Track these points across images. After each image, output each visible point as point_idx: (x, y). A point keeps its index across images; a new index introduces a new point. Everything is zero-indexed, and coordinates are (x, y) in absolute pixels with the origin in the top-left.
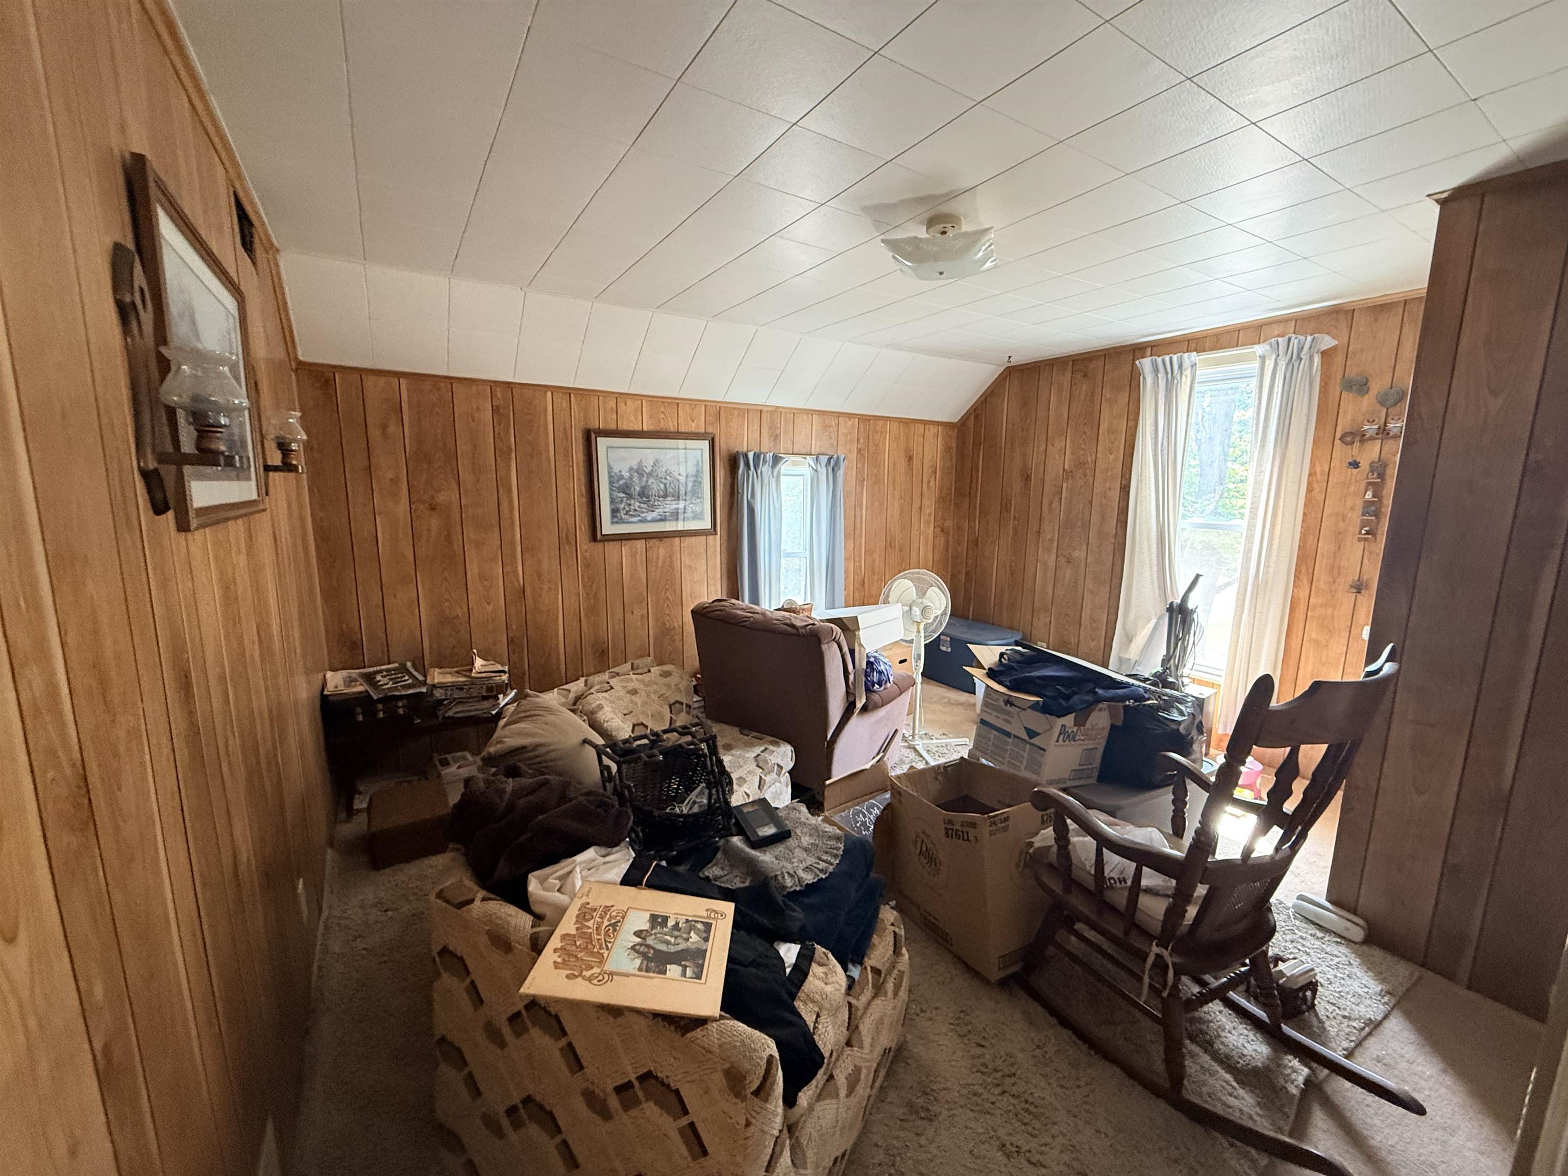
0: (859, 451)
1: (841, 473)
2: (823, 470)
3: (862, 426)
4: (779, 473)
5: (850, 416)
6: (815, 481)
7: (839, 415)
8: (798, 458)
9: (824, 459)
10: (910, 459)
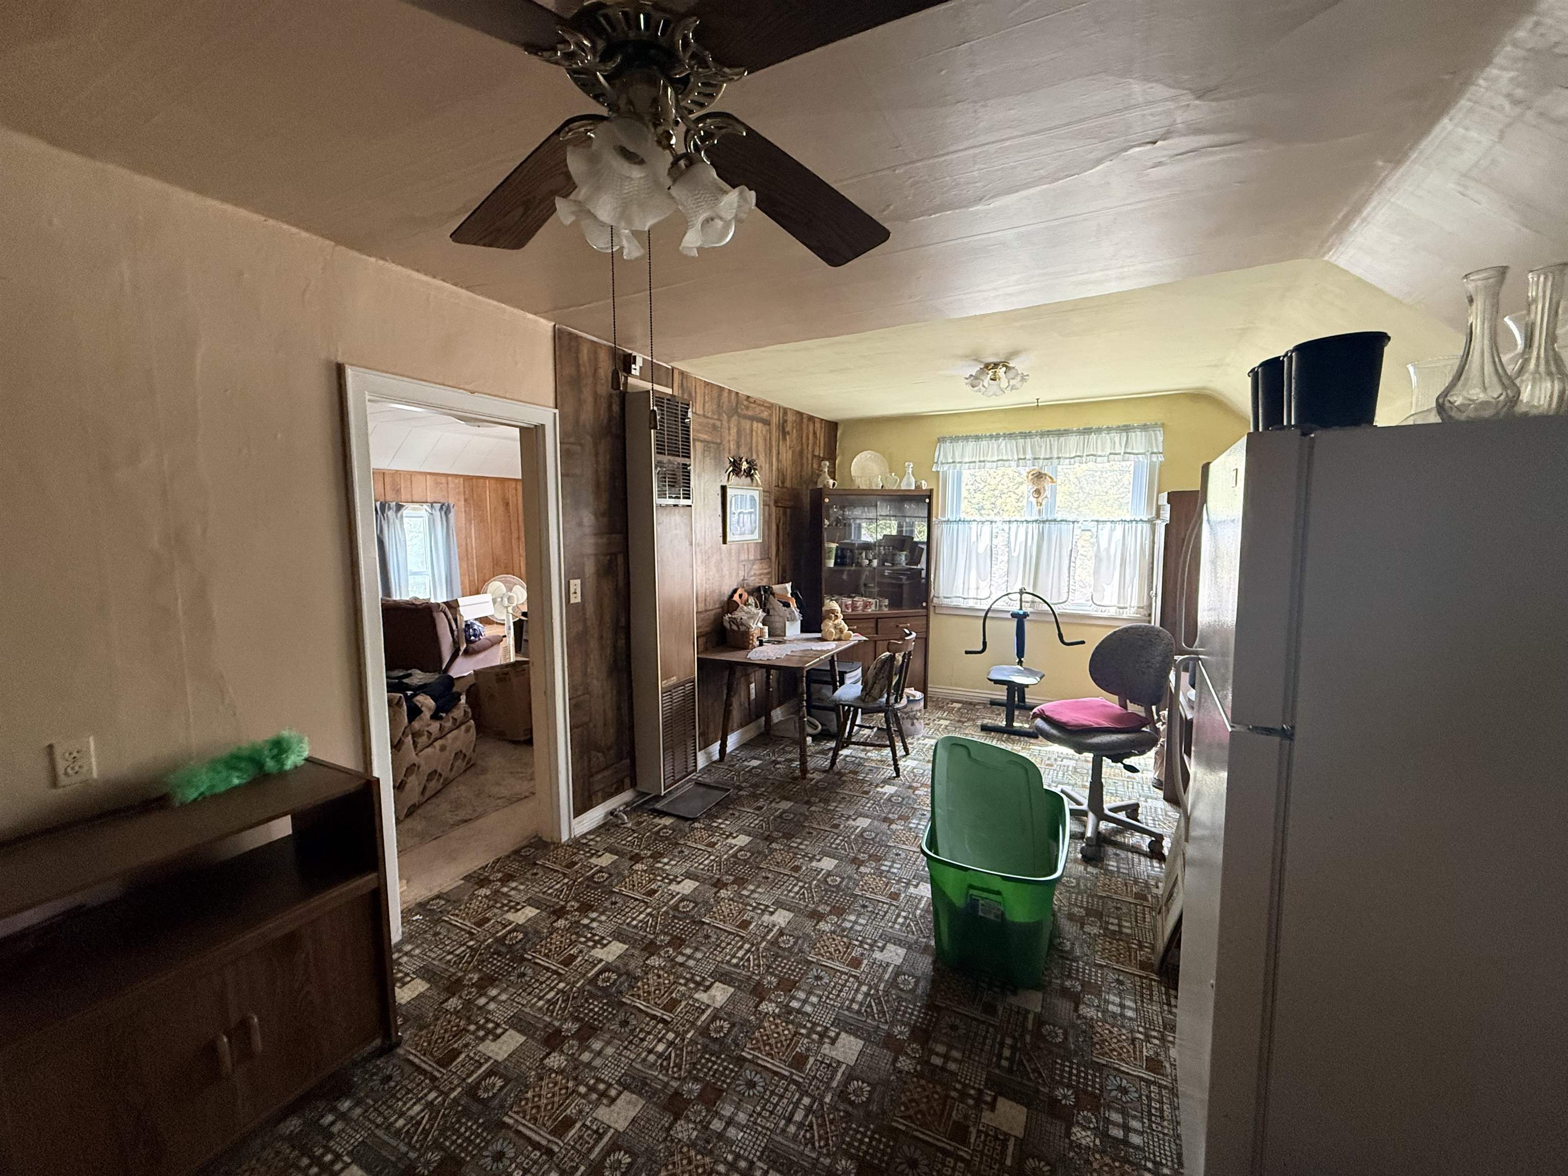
0: (465, 500)
1: (452, 516)
2: (437, 514)
3: (466, 484)
4: (402, 517)
5: (456, 476)
6: (432, 522)
7: (447, 475)
8: (417, 506)
9: (438, 506)
10: (507, 504)
